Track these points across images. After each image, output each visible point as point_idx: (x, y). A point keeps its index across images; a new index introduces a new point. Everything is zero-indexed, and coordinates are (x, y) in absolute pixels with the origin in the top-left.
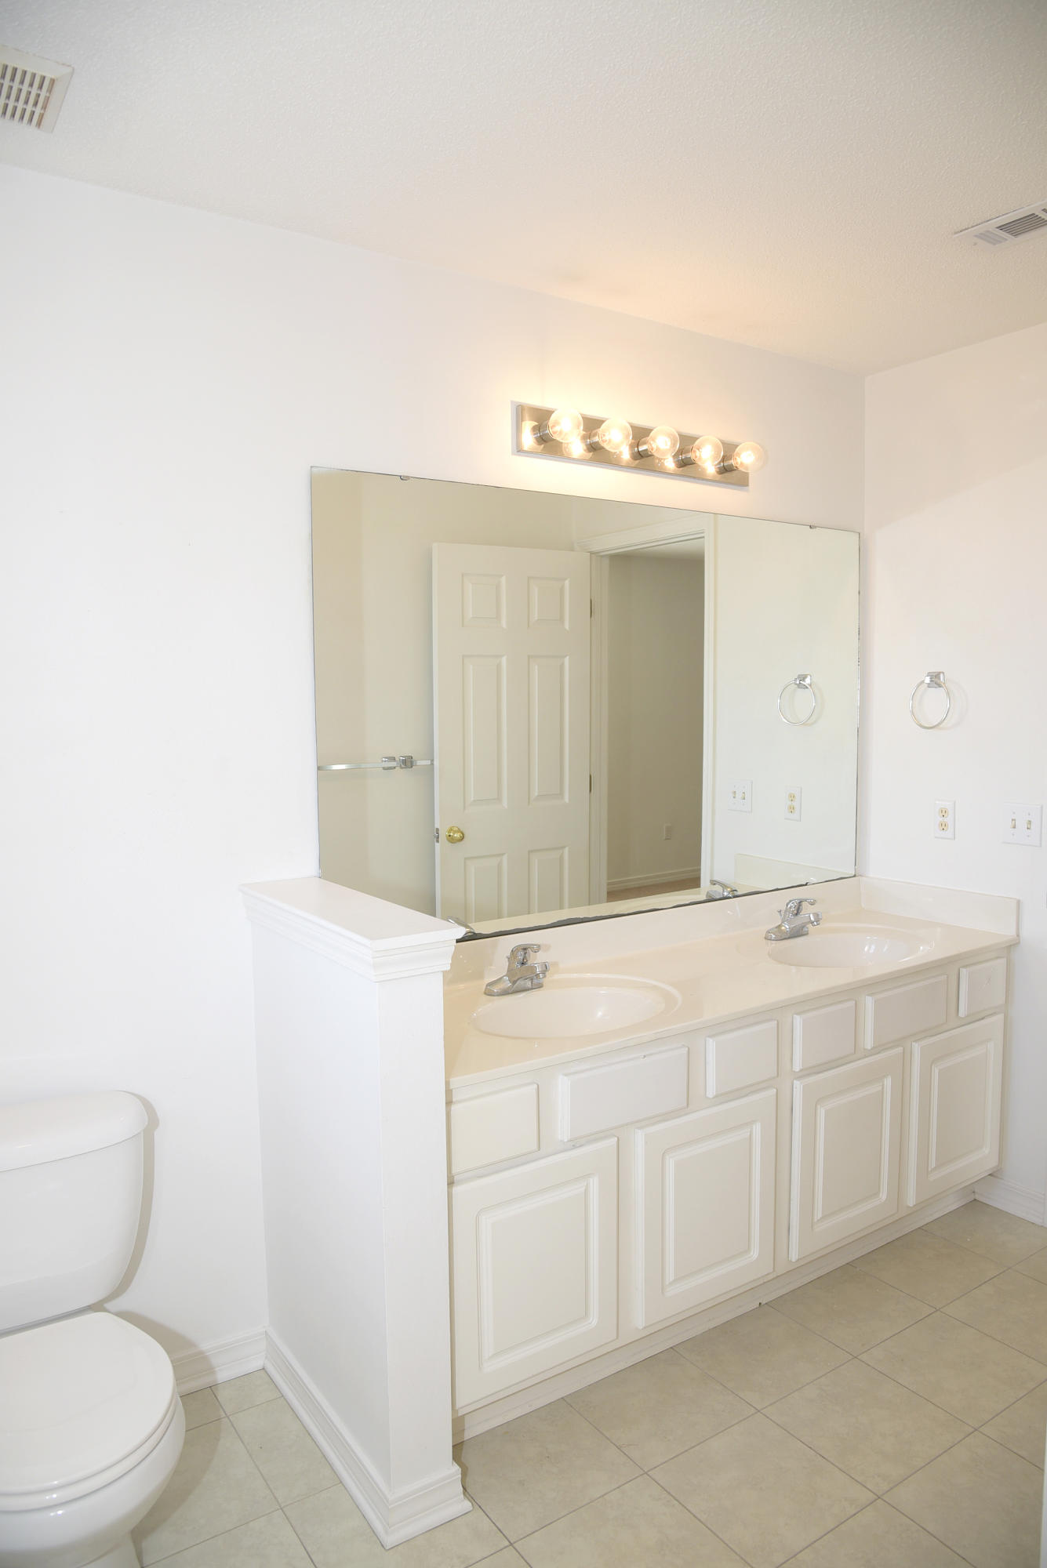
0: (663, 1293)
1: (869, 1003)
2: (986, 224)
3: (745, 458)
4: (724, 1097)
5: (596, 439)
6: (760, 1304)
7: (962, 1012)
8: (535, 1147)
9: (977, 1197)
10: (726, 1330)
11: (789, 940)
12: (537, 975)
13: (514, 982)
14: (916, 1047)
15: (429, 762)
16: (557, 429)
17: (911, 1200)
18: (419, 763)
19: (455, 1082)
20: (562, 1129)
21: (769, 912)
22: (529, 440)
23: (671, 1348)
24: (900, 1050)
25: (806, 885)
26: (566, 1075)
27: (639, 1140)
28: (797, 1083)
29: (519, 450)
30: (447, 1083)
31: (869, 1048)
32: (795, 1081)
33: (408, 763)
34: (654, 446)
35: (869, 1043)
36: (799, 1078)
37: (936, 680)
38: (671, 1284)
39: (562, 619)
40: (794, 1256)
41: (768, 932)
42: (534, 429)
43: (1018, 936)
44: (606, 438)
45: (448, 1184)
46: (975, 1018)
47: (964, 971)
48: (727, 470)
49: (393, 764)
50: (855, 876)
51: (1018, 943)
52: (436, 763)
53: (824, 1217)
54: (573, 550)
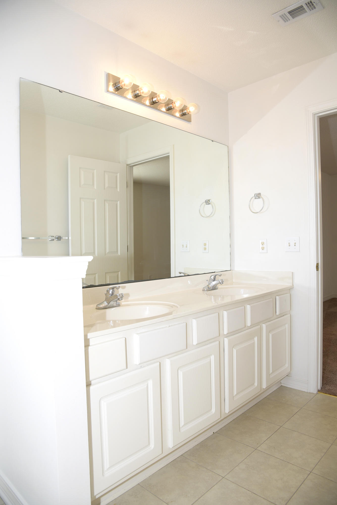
0: (180, 431)
1: (248, 307)
2: (284, 10)
3: (191, 109)
4: (200, 344)
5: (137, 92)
6: (214, 432)
7: (278, 313)
8: (125, 367)
9: (282, 385)
10: (202, 445)
11: (211, 291)
12: (119, 299)
13: (109, 303)
14: (264, 326)
15: (67, 238)
16: (123, 83)
17: (264, 386)
18: (63, 238)
19: (90, 335)
20: (136, 359)
21: (203, 281)
22: (111, 89)
23: (181, 455)
24: (259, 326)
25: (215, 272)
26: (137, 334)
27: (167, 364)
28: (226, 339)
29: (108, 91)
30: (86, 336)
31: (249, 325)
32: (225, 338)
33: (59, 238)
34: (159, 98)
35: (249, 323)
36: (226, 337)
37: (258, 196)
38: (182, 426)
39: (117, 187)
40: (227, 411)
41: (204, 288)
42: (113, 85)
43: (293, 285)
44: (142, 91)
45: (86, 386)
46: (282, 315)
47: (277, 297)
48: (184, 115)
49: (54, 238)
50: (230, 270)
51: (293, 288)
52: (70, 238)
53: (237, 394)
54: (120, 163)
